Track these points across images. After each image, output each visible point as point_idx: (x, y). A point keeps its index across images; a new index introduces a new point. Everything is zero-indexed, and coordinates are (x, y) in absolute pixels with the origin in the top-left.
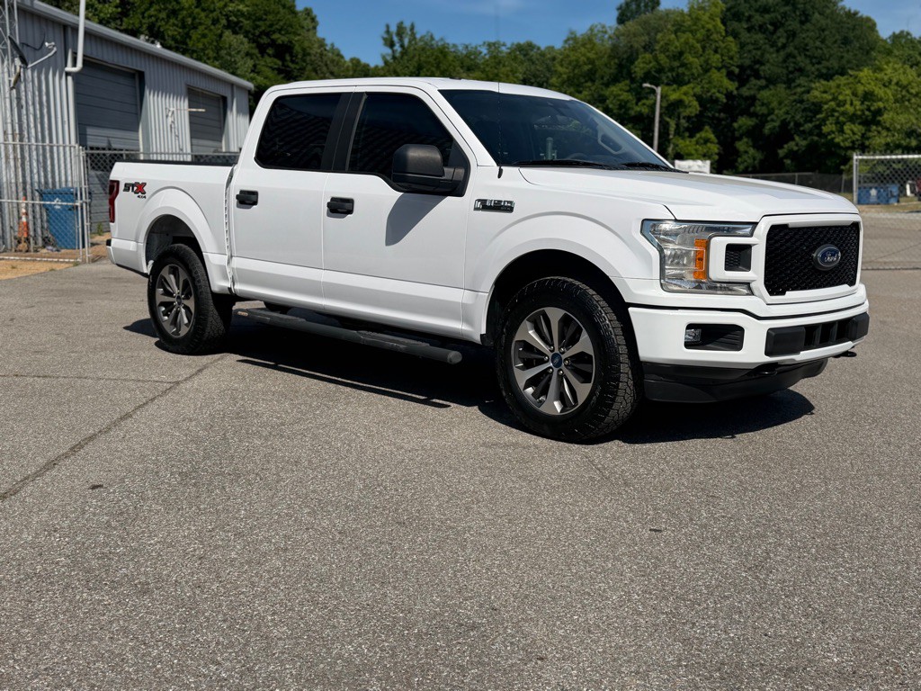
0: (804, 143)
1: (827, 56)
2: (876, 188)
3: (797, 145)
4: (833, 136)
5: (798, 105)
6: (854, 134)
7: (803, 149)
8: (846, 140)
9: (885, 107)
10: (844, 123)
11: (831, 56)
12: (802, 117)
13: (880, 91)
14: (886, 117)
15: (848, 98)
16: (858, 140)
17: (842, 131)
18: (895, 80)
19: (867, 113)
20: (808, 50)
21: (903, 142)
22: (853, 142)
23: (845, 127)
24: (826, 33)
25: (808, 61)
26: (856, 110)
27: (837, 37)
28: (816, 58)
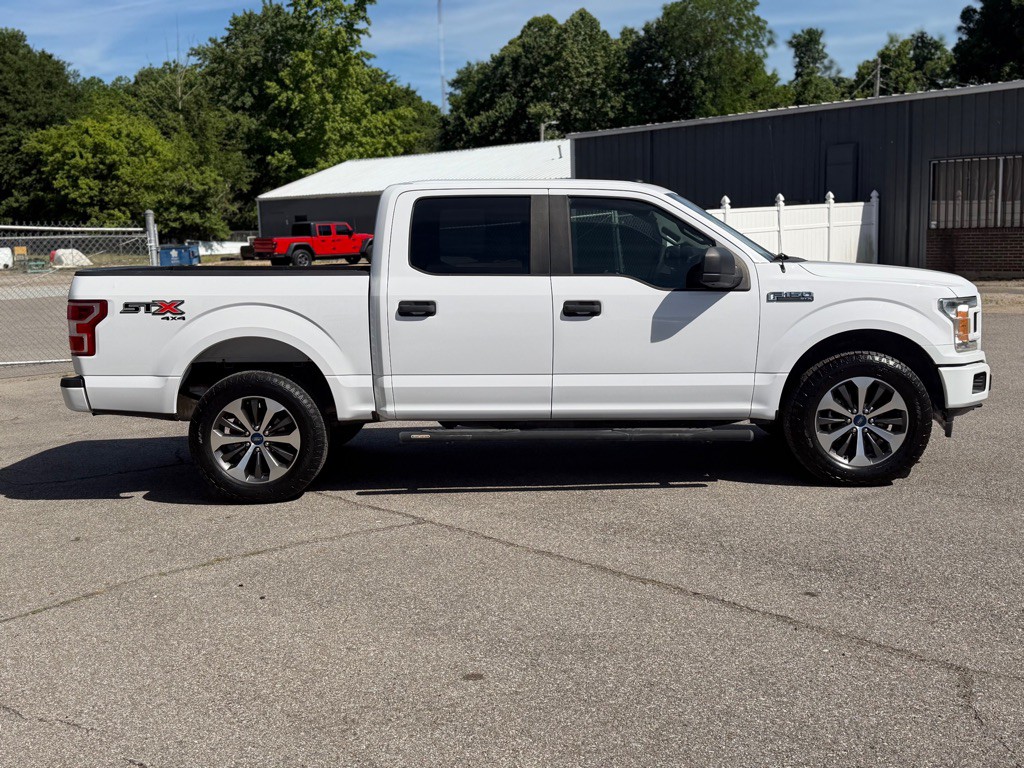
0: (25, 199)
1: (33, 101)
2: (176, 249)
3: (17, 201)
4: (67, 191)
5: (10, 156)
6: (91, 189)
7: (26, 205)
8: (84, 195)
9: (120, 161)
10: (78, 178)
11: (36, 102)
12: (16, 169)
13: (111, 143)
14: (124, 171)
15: (76, 150)
16: (96, 196)
17: (75, 186)
18: (125, 132)
19: (101, 166)
20: (9, 94)
21: (176, 199)
22: (91, 198)
23: (80, 182)
24: (27, 75)
25: (11, 107)
26: (88, 164)
27: (40, 80)
28: (19, 103)
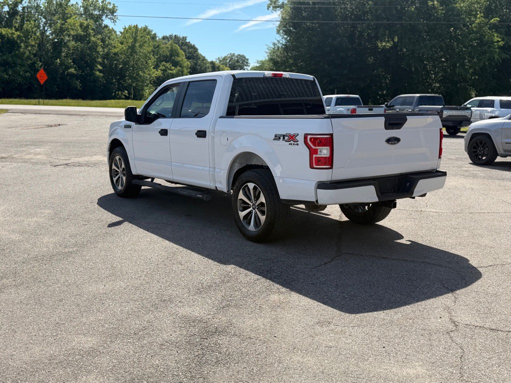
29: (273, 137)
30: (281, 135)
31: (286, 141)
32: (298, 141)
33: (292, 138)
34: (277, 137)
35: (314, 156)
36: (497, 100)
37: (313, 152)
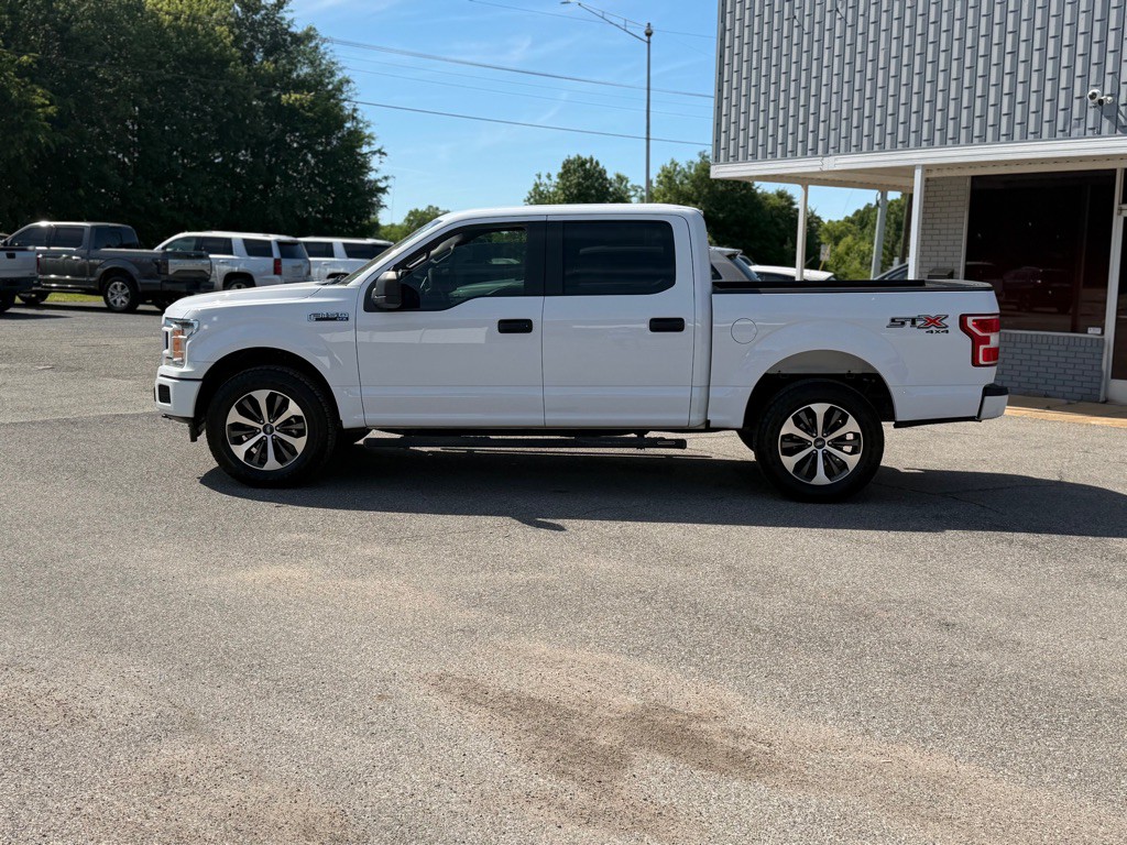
29: (888, 322)
30: (907, 319)
31: (919, 328)
32: (947, 326)
33: (934, 323)
34: (897, 322)
35: (982, 347)
36: (237, 239)
37: (976, 342)
